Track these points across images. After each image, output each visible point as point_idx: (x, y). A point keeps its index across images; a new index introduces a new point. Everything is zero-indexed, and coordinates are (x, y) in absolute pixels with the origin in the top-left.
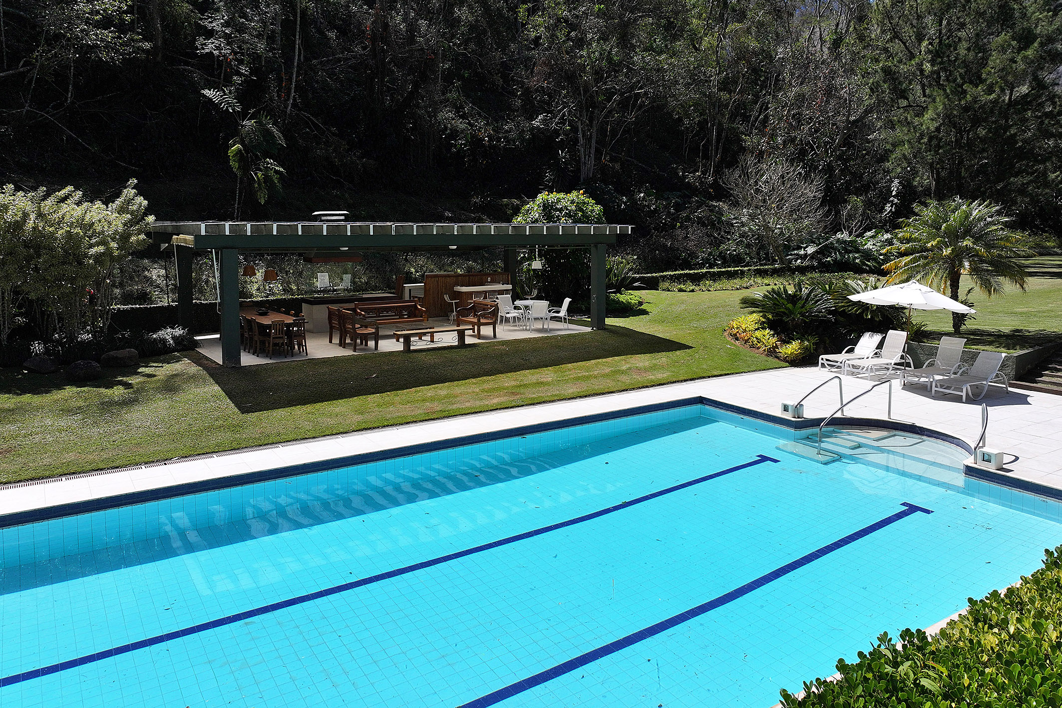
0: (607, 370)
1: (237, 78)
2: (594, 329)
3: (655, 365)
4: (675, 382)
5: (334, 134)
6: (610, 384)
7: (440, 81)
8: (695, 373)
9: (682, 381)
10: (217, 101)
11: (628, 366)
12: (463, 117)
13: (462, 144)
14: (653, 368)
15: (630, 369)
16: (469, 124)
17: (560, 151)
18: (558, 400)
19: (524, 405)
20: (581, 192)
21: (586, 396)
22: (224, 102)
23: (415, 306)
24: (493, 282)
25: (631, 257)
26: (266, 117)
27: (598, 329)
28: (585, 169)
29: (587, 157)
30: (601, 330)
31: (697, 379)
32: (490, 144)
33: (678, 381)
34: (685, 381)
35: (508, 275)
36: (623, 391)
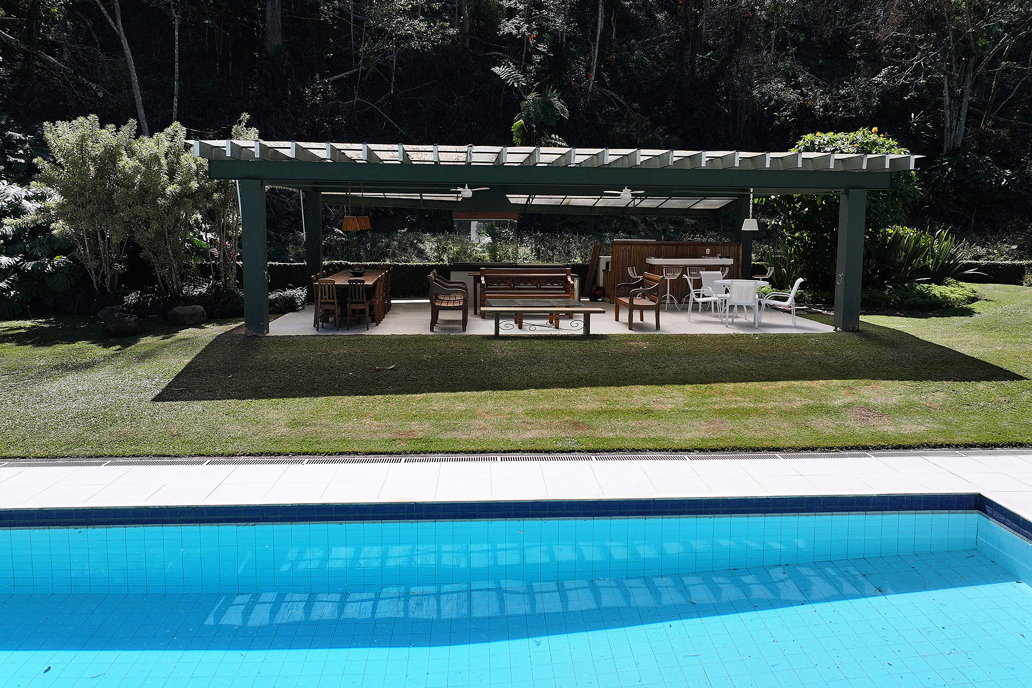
0: (798, 402)
1: (536, 57)
2: (838, 329)
3: (912, 404)
4: (941, 446)
5: (635, 110)
6: (786, 432)
7: (772, 51)
8: (1004, 432)
9: (957, 446)
10: (504, 77)
11: (849, 399)
12: (796, 86)
13: (787, 116)
14: (906, 410)
15: (849, 406)
16: (802, 94)
17: (913, 115)
18: (650, 450)
19: (574, 451)
20: (875, 129)
21: (714, 450)
22: (511, 78)
23: (566, 277)
24: (713, 255)
25: (1007, 247)
26: (553, 90)
27: (845, 330)
28: (950, 137)
29: (955, 121)
30: (849, 331)
31: (1002, 447)
32: (825, 114)
33: (949, 446)
34: (967, 446)
35: (739, 246)
36: (805, 449)
